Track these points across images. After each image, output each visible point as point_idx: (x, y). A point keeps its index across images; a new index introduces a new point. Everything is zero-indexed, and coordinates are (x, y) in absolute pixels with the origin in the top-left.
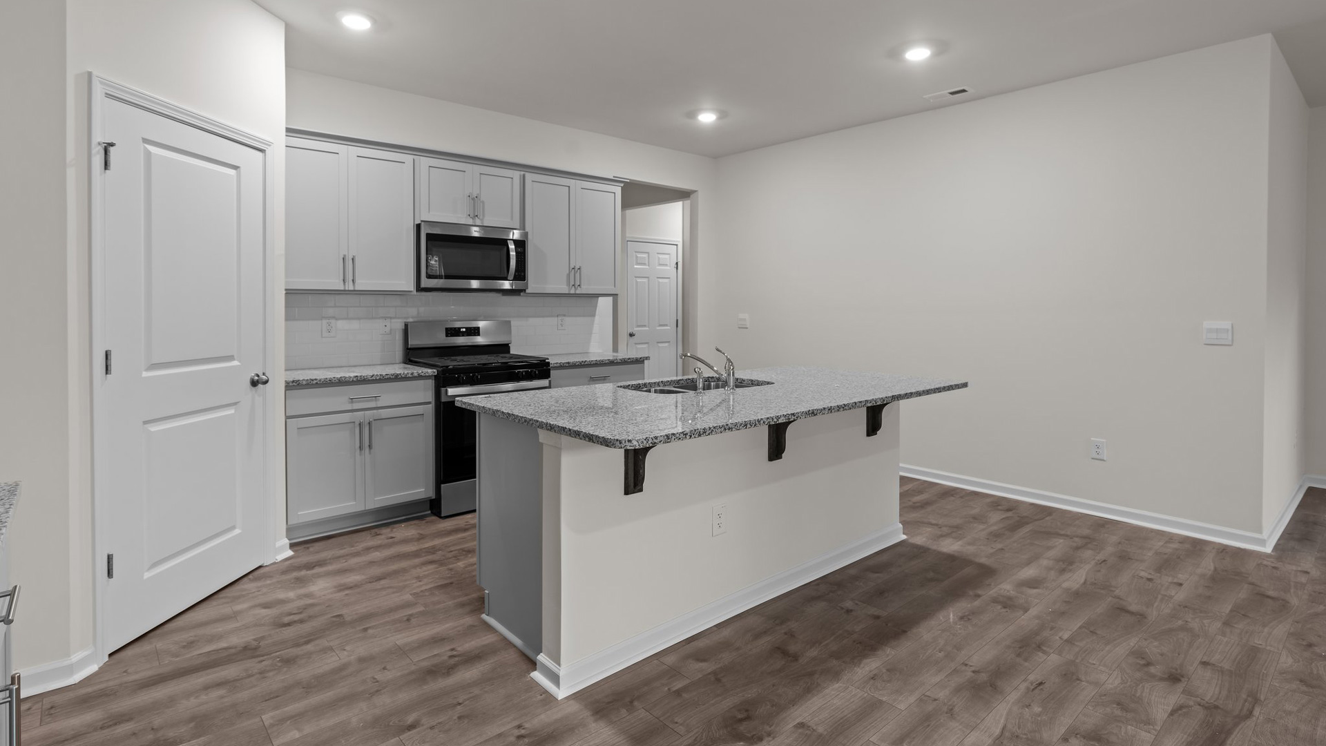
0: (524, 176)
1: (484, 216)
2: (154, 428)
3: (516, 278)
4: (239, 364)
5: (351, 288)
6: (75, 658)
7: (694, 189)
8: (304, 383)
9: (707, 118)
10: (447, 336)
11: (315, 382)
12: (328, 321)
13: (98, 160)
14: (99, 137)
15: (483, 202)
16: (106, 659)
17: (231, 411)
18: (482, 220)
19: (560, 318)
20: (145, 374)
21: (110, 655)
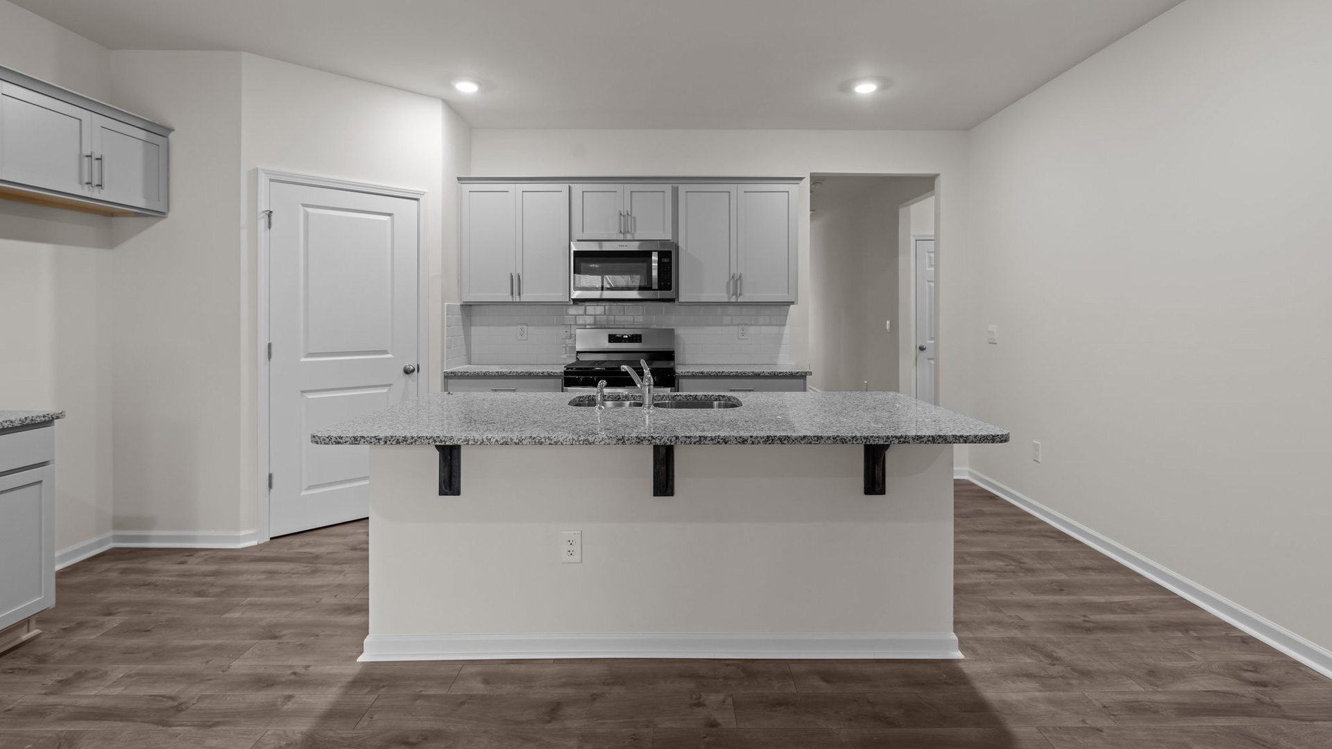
0: (677, 188)
1: (635, 230)
2: (310, 396)
3: (661, 288)
4: (392, 356)
5: (518, 300)
6: (242, 533)
7: (938, 173)
8: (459, 374)
9: (866, 89)
10: (610, 342)
11: (467, 374)
12: (520, 327)
13: (262, 223)
14: (263, 207)
15: (635, 218)
16: (268, 540)
17: (385, 390)
18: (633, 235)
19: (740, 327)
20: (303, 360)
21: (271, 539)
